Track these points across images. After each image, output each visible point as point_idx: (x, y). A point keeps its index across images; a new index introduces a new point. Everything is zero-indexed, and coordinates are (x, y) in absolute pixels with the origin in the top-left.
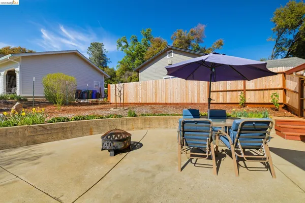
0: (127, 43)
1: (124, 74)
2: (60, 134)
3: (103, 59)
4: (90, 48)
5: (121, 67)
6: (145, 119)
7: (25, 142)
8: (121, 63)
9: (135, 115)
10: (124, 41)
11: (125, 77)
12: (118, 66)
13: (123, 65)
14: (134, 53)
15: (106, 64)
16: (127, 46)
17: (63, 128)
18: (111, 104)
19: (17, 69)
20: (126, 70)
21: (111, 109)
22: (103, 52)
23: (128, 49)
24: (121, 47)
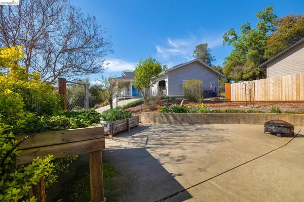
0: (235, 35)
1: (232, 70)
2: (220, 121)
3: (207, 59)
4: (195, 52)
5: (229, 63)
6: (294, 116)
7: (204, 122)
8: (228, 59)
9: (280, 112)
10: (232, 34)
11: (234, 72)
12: (224, 63)
13: (231, 60)
14: (246, 44)
15: (210, 62)
16: (236, 38)
17: (221, 117)
18: (231, 102)
19: (166, 80)
20: (235, 66)
21: (241, 106)
22: (207, 51)
23: (237, 42)
24: (228, 42)
